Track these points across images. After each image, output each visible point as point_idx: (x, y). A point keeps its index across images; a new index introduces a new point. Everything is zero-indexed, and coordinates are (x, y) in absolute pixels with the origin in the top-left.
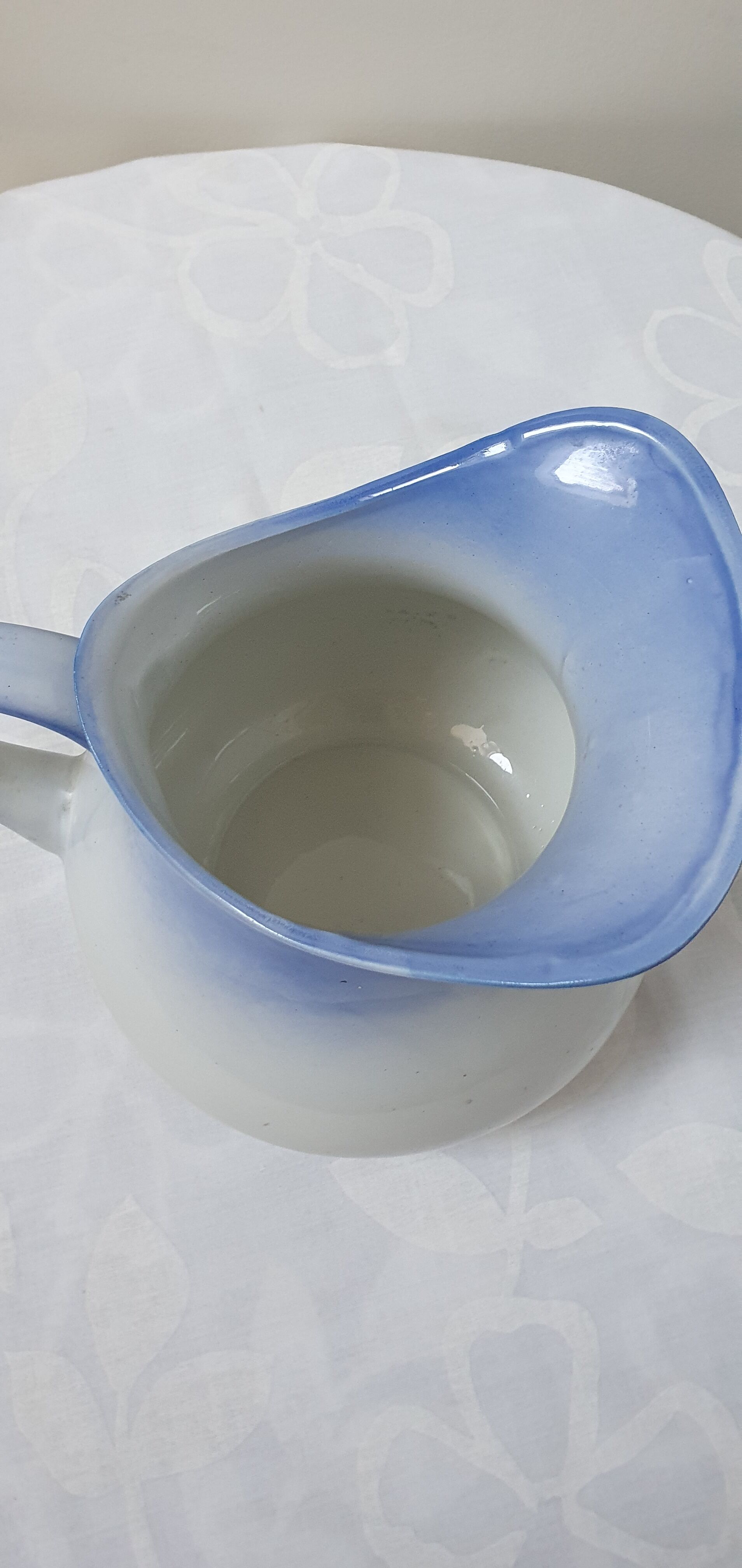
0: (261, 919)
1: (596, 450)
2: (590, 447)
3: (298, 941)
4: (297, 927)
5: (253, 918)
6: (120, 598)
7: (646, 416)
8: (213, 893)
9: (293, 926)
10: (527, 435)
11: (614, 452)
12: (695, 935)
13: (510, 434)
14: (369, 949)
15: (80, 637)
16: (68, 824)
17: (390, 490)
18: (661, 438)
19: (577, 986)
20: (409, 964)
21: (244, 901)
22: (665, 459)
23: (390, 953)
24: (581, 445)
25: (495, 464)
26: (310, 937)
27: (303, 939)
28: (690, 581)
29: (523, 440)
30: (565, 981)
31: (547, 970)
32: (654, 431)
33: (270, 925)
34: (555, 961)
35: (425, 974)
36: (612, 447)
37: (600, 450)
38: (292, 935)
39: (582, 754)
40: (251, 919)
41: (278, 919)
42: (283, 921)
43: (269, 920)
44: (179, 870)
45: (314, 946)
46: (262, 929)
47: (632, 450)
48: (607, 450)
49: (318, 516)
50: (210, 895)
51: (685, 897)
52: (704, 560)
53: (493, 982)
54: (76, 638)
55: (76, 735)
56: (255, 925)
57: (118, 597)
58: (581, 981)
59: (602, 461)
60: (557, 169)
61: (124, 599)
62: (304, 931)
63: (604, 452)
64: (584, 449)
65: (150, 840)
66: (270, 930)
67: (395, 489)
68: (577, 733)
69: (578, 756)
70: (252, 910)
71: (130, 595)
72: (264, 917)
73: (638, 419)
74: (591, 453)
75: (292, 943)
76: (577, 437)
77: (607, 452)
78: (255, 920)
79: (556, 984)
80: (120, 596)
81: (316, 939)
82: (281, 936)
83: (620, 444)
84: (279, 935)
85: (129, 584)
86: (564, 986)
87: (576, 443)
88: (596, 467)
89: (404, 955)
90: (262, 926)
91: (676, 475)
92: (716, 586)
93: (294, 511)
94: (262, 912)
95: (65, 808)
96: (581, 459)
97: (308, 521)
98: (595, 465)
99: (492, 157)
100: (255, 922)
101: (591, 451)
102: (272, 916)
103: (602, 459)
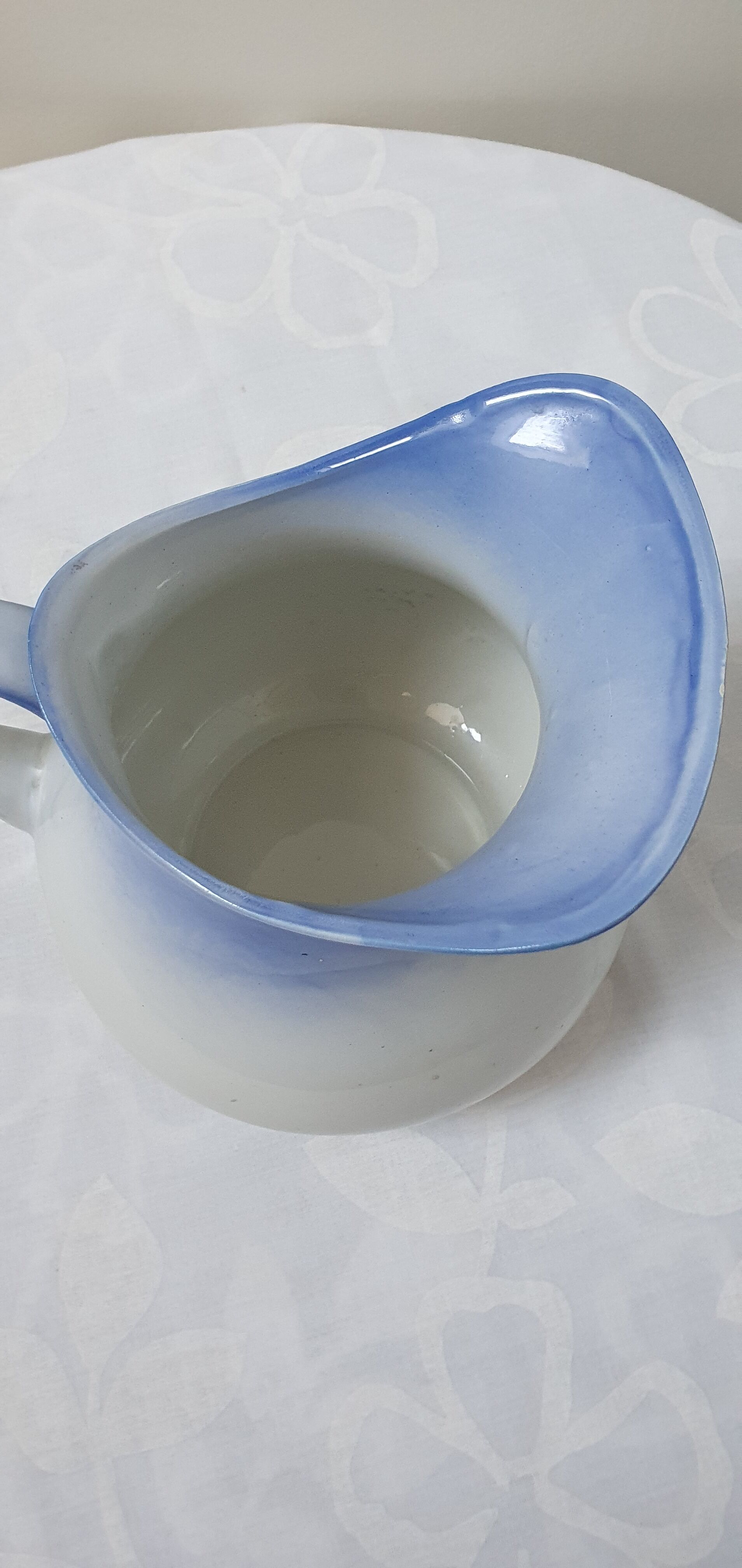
0: (216, 889)
1: (556, 417)
2: (550, 413)
3: (253, 910)
4: (252, 897)
5: (208, 889)
6: (76, 567)
7: (606, 382)
8: (168, 863)
9: (248, 896)
10: (490, 402)
11: (573, 418)
12: (645, 899)
13: (472, 402)
14: (323, 919)
15: (34, 607)
16: (37, 800)
17: (353, 460)
18: (622, 405)
19: (525, 951)
20: (362, 932)
21: (199, 871)
22: (623, 425)
23: (343, 921)
24: (541, 413)
25: (456, 433)
26: (265, 907)
27: (258, 909)
28: (649, 548)
29: (485, 407)
30: (513, 947)
31: (496, 936)
32: (614, 397)
33: (226, 894)
34: (504, 927)
35: (377, 942)
36: (572, 414)
37: (560, 417)
38: (248, 905)
39: (545, 726)
40: (206, 890)
41: (234, 889)
42: (239, 891)
43: (225, 890)
44: (134, 840)
45: (269, 916)
46: (217, 899)
47: (592, 416)
48: (567, 416)
49: (280, 486)
50: (164, 865)
51: (636, 862)
52: (662, 527)
53: (443, 948)
54: (32, 608)
55: (31, 705)
56: (210, 895)
57: (74, 566)
58: (529, 947)
59: (562, 428)
60: (546, 148)
61: (81, 568)
62: (259, 901)
63: (565, 419)
64: (544, 416)
65: (104, 810)
66: (225, 900)
67: (357, 458)
68: (541, 705)
69: (542, 727)
70: (208, 880)
71: (87, 564)
72: (219, 887)
73: (598, 385)
74: (552, 420)
75: (247, 913)
76: (537, 404)
77: (568, 419)
78: (211, 890)
79: (503, 949)
80: (77, 564)
81: (270, 909)
82: (236, 906)
83: (581, 411)
84: (234, 905)
85: (85, 554)
86: (512, 952)
87: (537, 410)
88: (556, 434)
89: (358, 924)
90: (217, 896)
91: (636, 441)
92: (674, 553)
93: (256, 481)
94: (218, 882)
95: (34, 785)
96: (542, 427)
97: (270, 491)
98: (556, 433)
99: (481, 137)
100: (210, 892)
101: (552, 418)
102: (228, 887)
103: (562, 427)
